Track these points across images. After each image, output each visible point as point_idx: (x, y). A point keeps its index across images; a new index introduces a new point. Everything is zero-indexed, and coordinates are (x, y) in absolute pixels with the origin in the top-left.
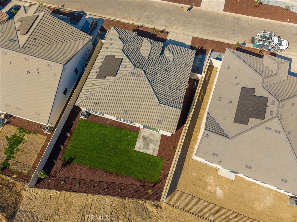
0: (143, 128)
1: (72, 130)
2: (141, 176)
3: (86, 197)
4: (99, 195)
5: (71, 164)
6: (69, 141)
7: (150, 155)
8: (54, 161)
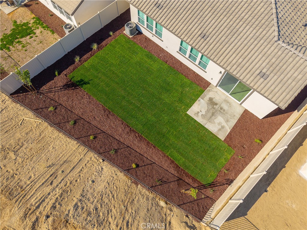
0: (216, 86)
1: (104, 43)
2: (181, 160)
3: (74, 149)
4: (96, 156)
5: (78, 88)
6: (91, 56)
7: (211, 133)
8: (56, 73)
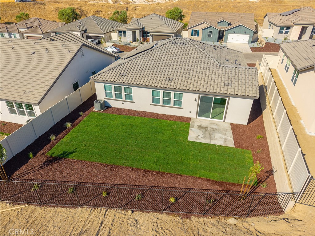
1: (76, 122)
5: (63, 160)
7: (222, 146)
8: (31, 155)
